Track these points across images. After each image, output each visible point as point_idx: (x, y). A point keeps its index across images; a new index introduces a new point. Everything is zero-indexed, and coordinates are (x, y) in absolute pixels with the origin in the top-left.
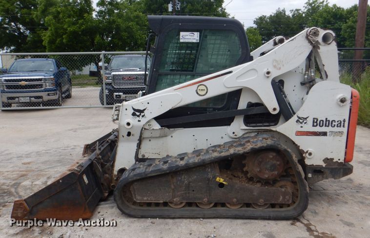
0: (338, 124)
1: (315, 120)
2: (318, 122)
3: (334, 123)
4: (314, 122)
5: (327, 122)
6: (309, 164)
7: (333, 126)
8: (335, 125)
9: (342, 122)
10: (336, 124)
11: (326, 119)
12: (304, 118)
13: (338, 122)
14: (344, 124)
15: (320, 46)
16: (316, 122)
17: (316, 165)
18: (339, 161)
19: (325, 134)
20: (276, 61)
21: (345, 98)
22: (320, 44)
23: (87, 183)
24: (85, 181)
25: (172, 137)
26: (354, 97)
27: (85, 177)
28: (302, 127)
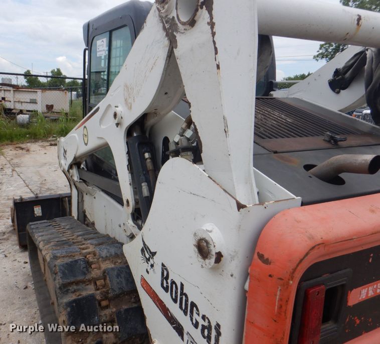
0: (203, 327)
1: (165, 273)
2: (169, 282)
3: (195, 315)
4: (163, 274)
5: (184, 297)
7: (194, 321)
8: (197, 323)
9: (214, 332)
10: (201, 321)
11: (182, 286)
12: (151, 252)
13: (203, 317)
14: (217, 340)
15: (178, 37)
16: (166, 279)
19: (179, 329)
21: (207, 242)
23: (37, 215)
24: (35, 213)
25: (95, 198)
26: (261, 257)
27: (37, 208)
28: (148, 272)
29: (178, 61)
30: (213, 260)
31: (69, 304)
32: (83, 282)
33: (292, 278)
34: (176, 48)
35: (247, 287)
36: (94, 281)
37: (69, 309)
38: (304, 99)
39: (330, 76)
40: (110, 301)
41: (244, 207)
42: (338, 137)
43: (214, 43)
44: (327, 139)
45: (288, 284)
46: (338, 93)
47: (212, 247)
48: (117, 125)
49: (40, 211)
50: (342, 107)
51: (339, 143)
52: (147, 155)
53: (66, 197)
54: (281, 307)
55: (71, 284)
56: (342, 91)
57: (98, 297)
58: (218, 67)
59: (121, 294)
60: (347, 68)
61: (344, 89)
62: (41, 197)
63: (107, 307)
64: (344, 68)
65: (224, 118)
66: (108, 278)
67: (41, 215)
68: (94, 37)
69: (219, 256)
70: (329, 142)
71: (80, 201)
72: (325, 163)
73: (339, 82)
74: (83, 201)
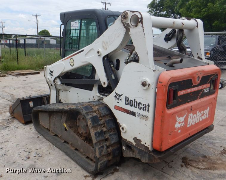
0: (143, 108)
1: (127, 99)
2: (129, 101)
3: (140, 106)
4: (126, 100)
5: (136, 103)
6: (124, 138)
7: (140, 108)
8: (141, 108)
9: (147, 107)
10: (142, 106)
11: (135, 100)
12: (119, 95)
13: (143, 105)
14: (148, 108)
15: (130, 29)
16: (128, 101)
17: (129, 141)
18: (146, 145)
19: (134, 114)
20: (104, 42)
21: (145, 82)
22: (130, 27)
23: (31, 106)
24: (30, 105)
25: (69, 92)
26: (160, 82)
27: (31, 103)
28: (118, 102)
29: (131, 36)
30: (148, 86)
31: (91, 118)
32: (92, 112)
33: (167, 85)
34: (130, 31)
35: (156, 91)
36: (95, 111)
37: (91, 120)
38: (156, 45)
39: (164, 37)
40: (102, 118)
41: (155, 71)
42: (171, 56)
43: (144, 32)
44: (168, 57)
45: (166, 86)
46: (167, 42)
47: (147, 83)
48: (99, 56)
49: (32, 104)
50: (169, 47)
51: (171, 58)
52: (112, 65)
53: (44, 96)
54: (165, 92)
55: (89, 112)
56: (169, 42)
57: (99, 116)
58: (145, 38)
59: (105, 115)
60: (170, 34)
61: (169, 41)
62: (32, 97)
63: (101, 120)
64: (169, 34)
65: (147, 51)
66: (100, 110)
67: (33, 106)
68: (68, 20)
69: (149, 84)
70: (168, 58)
71: (57, 96)
72: (170, 62)
73: (168, 39)
74: (59, 95)
